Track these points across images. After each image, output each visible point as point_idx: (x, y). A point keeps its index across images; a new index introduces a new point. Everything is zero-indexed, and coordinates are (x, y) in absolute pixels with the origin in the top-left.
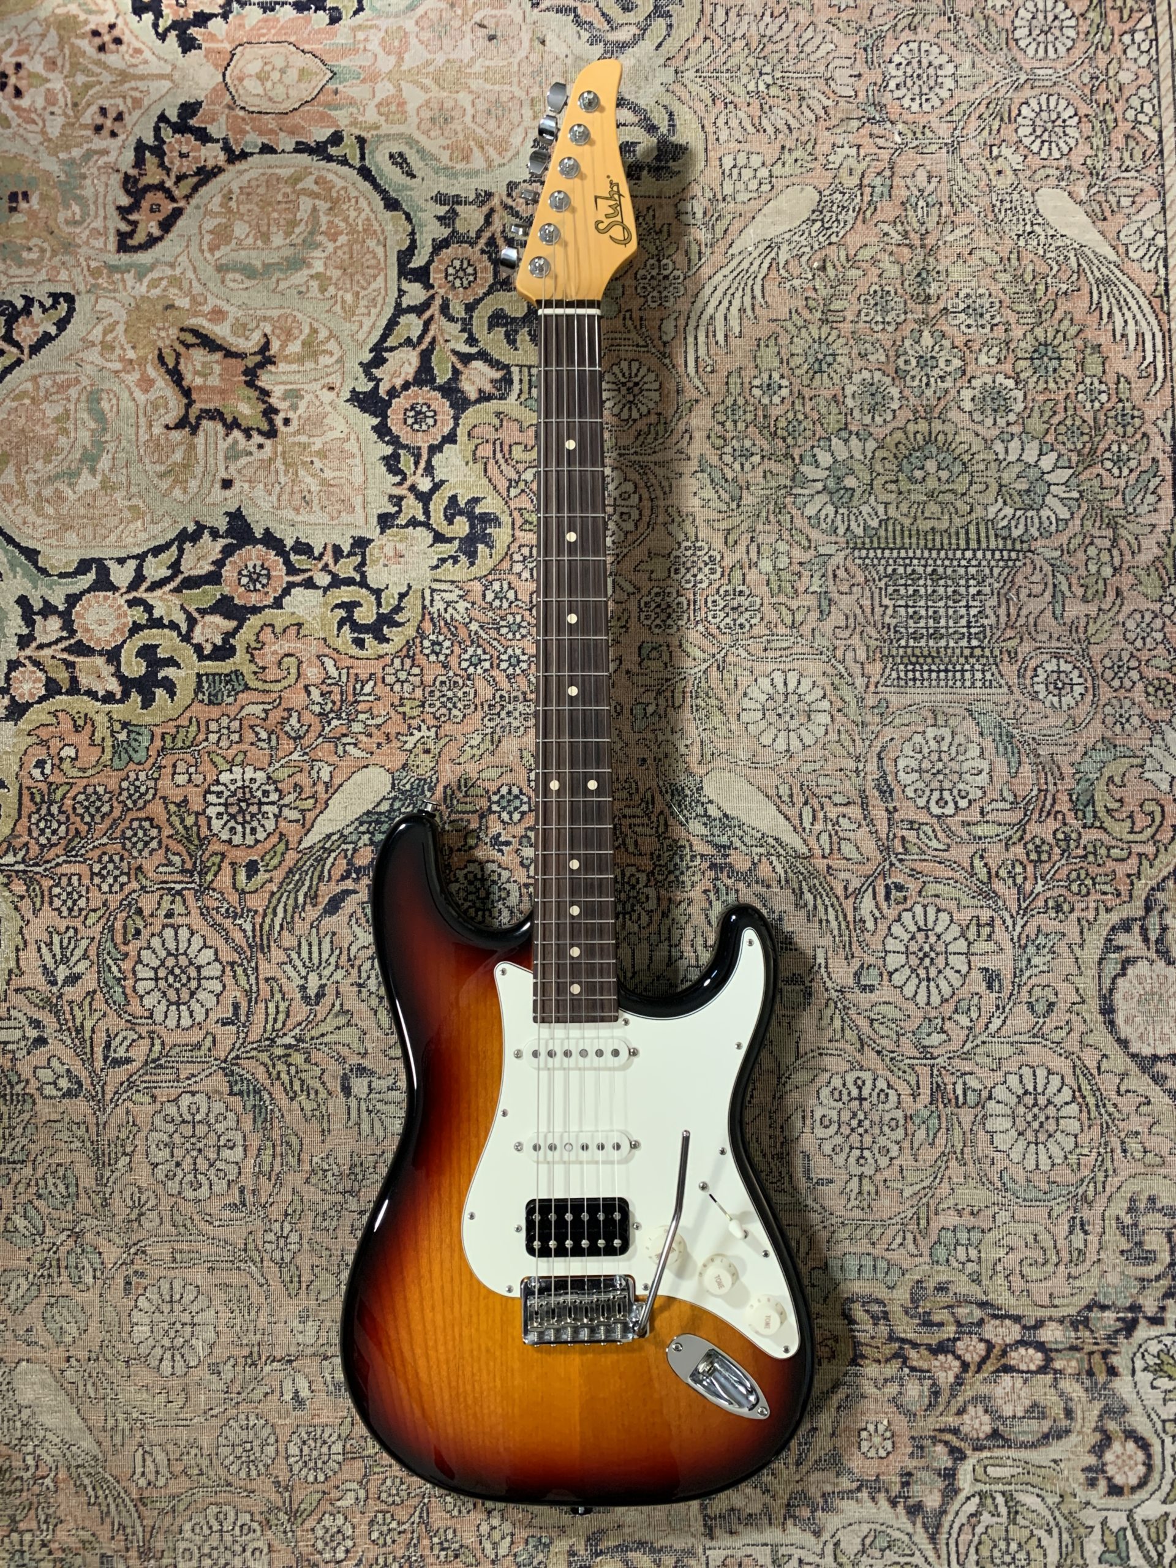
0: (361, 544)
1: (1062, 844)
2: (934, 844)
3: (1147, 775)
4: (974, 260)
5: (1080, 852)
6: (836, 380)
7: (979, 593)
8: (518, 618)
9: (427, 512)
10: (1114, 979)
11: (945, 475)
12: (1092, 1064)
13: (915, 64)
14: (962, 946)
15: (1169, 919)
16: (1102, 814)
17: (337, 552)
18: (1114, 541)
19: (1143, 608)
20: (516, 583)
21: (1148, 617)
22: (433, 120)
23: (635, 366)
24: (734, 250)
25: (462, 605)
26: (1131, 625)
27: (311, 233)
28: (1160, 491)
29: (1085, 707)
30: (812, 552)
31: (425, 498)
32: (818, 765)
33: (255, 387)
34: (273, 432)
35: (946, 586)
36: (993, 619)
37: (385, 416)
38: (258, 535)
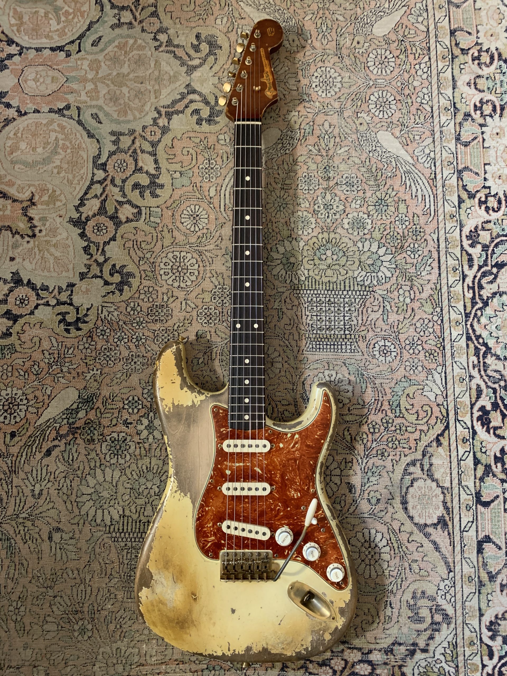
0: (71, 285)
1: (385, 425)
3: (424, 394)
4: (350, 162)
5: (393, 428)
6: (287, 215)
7: (349, 310)
8: (142, 319)
9: (101, 271)
10: (407, 488)
11: (335, 257)
12: (396, 528)
13: (324, 76)
14: (338, 472)
15: (434, 460)
16: (404, 411)
17: (60, 289)
18: (411, 288)
19: (424, 317)
20: (141, 303)
21: (426, 321)
22: (111, 99)
23: (197, 207)
25: (116, 313)
26: (418, 325)
27: (55, 147)
28: (432, 265)
29: (397, 362)
30: (275, 291)
31: (100, 265)
32: (276, 387)
33: (26, 215)
34: (34, 236)
35: (335, 307)
36: (355, 322)
37: (84, 229)
38: (25, 282)
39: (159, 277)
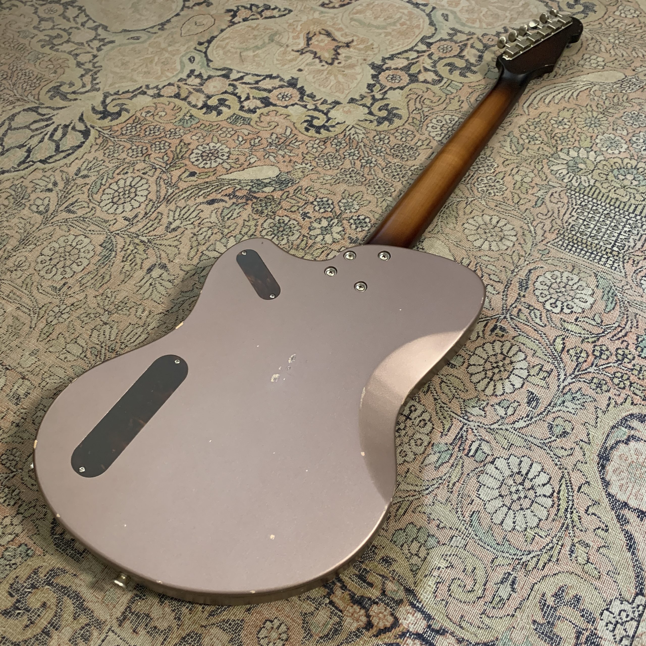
0: (337, 103)
2: (538, 320)
6: (596, 132)
7: (629, 231)
8: (383, 149)
9: (372, 104)
10: (618, 442)
11: (635, 183)
12: (576, 483)
14: (524, 374)
17: (325, 102)
20: (392, 138)
22: (467, 10)
24: (573, 79)
25: (363, 136)
27: (395, 22)
30: (546, 182)
31: (374, 100)
32: (492, 260)
33: (336, 51)
34: (331, 64)
35: (611, 222)
36: (632, 244)
37: (380, 73)
38: (298, 86)
39: (425, 127)
